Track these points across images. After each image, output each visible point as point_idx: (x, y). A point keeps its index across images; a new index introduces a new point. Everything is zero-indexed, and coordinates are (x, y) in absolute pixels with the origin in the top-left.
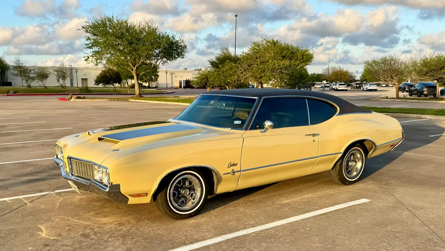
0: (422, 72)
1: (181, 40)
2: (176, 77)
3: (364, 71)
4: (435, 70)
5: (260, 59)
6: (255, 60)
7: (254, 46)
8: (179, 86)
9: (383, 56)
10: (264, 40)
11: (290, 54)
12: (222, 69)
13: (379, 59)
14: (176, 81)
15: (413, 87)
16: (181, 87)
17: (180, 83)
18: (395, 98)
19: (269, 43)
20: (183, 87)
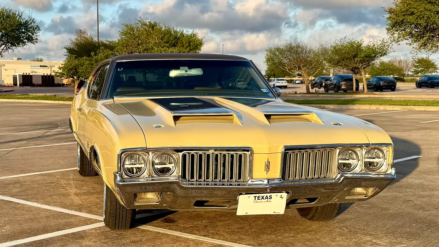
0: (333, 61)
1: (31, 20)
2: (6, 70)
3: (266, 60)
4: (348, 58)
5: (143, 46)
6: (137, 47)
7: (126, 30)
8: (12, 83)
9: (288, 43)
10: (139, 22)
11: (174, 40)
12: (95, 57)
13: (284, 46)
14: (8, 76)
15: (329, 80)
16: (15, 84)
17: (15, 78)
18: (305, 94)
19: (145, 26)
20: (19, 84)
